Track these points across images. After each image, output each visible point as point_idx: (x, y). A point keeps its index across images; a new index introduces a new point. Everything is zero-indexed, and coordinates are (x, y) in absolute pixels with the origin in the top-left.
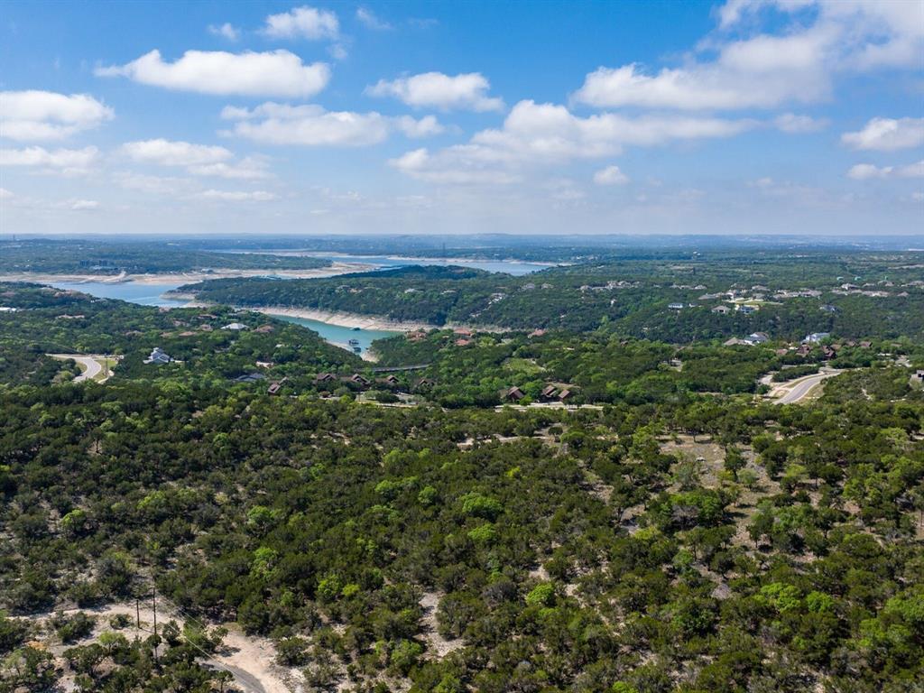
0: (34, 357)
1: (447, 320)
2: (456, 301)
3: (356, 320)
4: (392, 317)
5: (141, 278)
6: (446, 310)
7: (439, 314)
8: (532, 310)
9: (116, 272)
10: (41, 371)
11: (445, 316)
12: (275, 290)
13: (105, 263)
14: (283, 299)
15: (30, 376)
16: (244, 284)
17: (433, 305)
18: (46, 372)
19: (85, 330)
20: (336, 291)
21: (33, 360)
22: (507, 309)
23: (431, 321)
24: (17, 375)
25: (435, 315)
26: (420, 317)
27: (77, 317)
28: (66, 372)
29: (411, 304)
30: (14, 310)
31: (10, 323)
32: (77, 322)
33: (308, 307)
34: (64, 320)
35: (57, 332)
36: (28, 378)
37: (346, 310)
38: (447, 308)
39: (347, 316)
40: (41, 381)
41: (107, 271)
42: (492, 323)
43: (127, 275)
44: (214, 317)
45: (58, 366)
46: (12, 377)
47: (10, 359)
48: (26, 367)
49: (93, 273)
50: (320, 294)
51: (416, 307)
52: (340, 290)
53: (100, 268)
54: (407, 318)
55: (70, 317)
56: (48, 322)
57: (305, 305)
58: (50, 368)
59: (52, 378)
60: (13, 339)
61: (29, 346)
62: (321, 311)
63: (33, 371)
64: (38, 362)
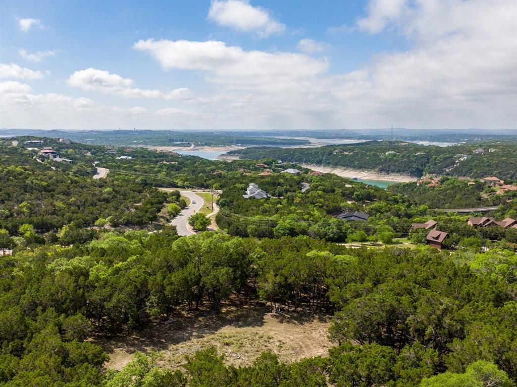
0: (141, 188)
1: (424, 173)
2: (428, 160)
3: (352, 172)
4: (381, 171)
5: (203, 148)
6: (422, 166)
7: (418, 169)
8: (497, 166)
9: (189, 145)
10: (148, 203)
11: (422, 171)
12: (292, 153)
13: (183, 140)
14: (297, 159)
15: (136, 208)
16: (267, 150)
17: (412, 162)
18: (152, 204)
19: (179, 172)
20: (334, 153)
21: (140, 192)
22: (475, 165)
23: (412, 174)
24: (122, 207)
25: (414, 170)
26: (404, 171)
27: (173, 163)
28: (173, 205)
29: (395, 161)
30: (130, 158)
31: (126, 165)
32: (173, 166)
33: (315, 164)
34: (164, 164)
35: (159, 172)
36: (133, 210)
37: (344, 166)
38: (423, 165)
39: (345, 170)
40: (148, 214)
41: (183, 144)
42: (465, 176)
43: (195, 147)
44: (266, 166)
45: (164, 198)
46: (117, 209)
47: (117, 189)
48: (133, 198)
49: (176, 145)
50: (323, 156)
51: (399, 163)
52: (337, 153)
53: (180, 143)
54: (393, 171)
55: (168, 163)
56: (152, 166)
57: (312, 163)
58: (156, 200)
59: (159, 211)
60: (127, 175)
61: (139, 180)
62: (324, 166)
63: (139, 202)
64: (145, 193)
